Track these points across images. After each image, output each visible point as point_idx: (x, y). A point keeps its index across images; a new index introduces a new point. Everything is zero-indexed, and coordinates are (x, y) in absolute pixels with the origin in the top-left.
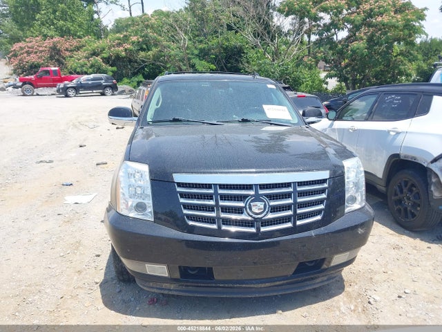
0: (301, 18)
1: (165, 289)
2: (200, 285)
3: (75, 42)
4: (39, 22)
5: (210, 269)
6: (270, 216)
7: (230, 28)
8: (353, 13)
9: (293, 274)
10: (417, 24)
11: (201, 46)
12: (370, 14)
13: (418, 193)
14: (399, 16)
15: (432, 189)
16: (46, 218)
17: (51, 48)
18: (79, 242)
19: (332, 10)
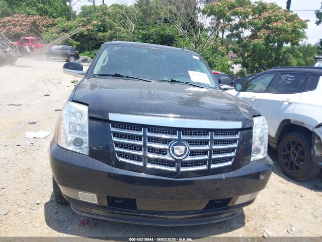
0: (218, 19)
1: (94, 214)
2: (124, 213)
3: (50, 21)
4: (25, 3)
5: (134, 201)
6: (189, 158)
7: (166, 21)
8: (256, 18)
9: (204, 209)
10: (302, 31)
11: (144, 32)
12: (268, 20)
13: (303, 151)
14: (289, 24)
15: (315, 148)
16: (7, 147)
17: (31, 23)
18: (30, 169)
19: (241, 15)
